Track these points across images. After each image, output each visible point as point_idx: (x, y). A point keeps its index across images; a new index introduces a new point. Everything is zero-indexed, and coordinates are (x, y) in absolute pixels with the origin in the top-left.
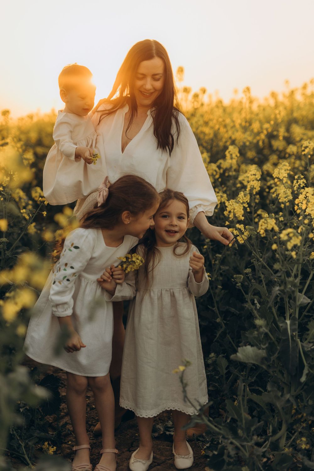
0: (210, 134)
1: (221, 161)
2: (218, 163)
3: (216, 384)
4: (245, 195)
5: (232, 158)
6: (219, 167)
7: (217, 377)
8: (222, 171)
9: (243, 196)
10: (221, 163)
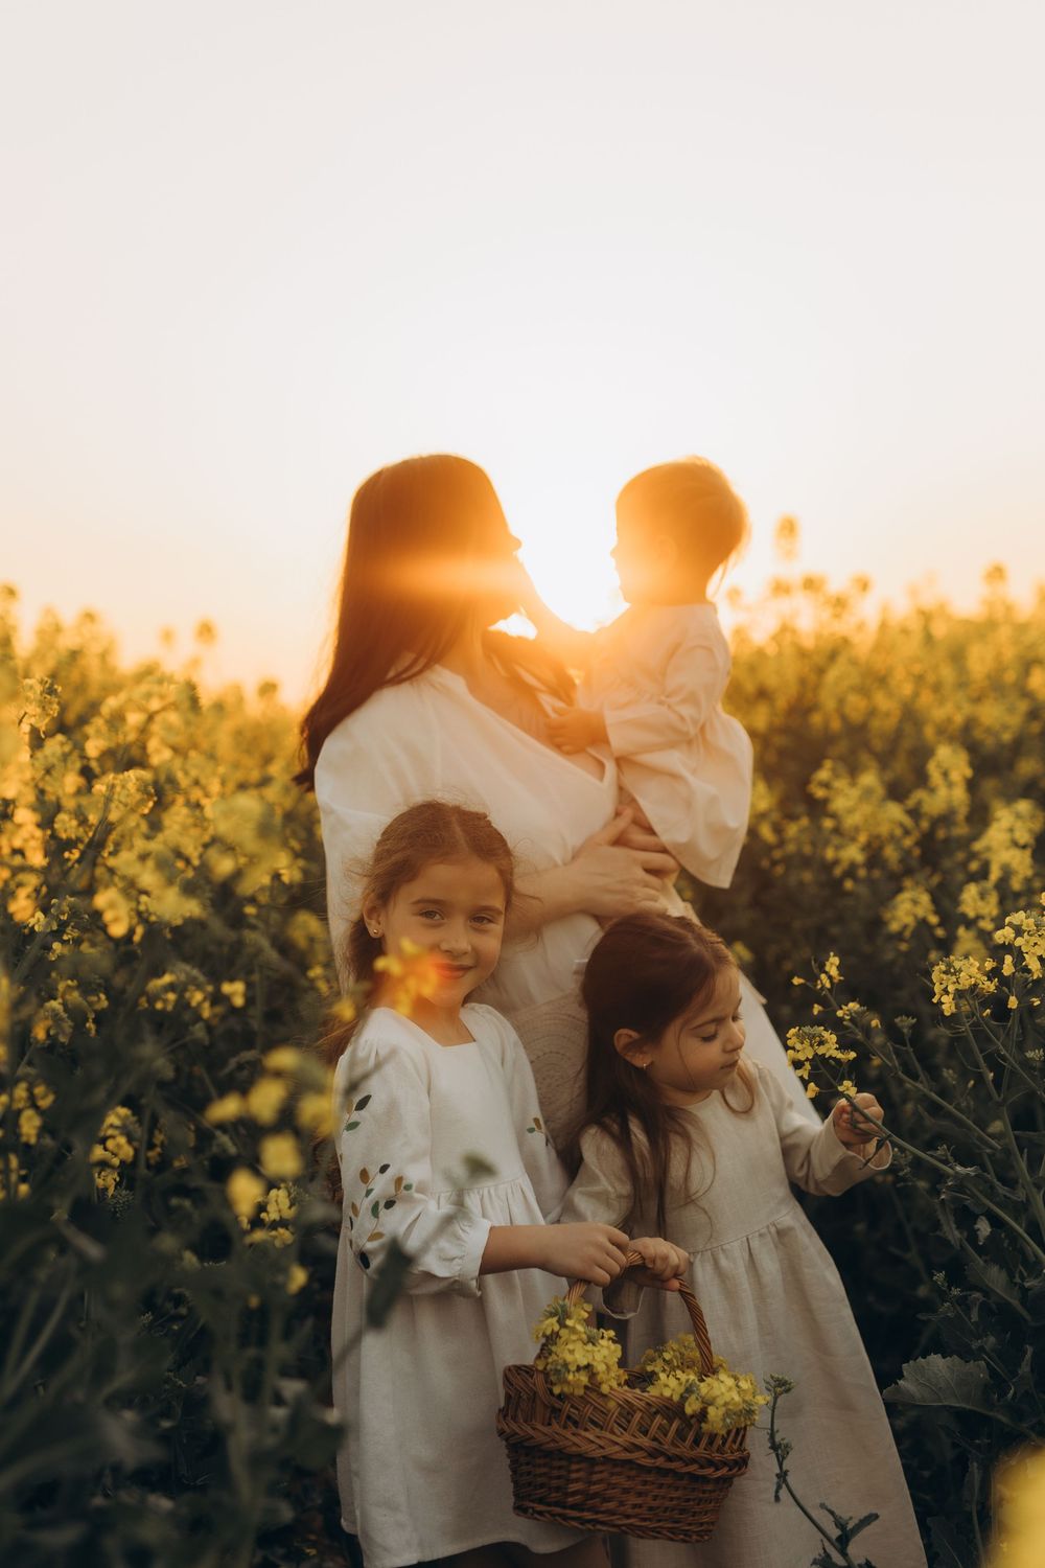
0: (887, 715)
1: (919, 795)
2: (911, 802)
3: (927, 1498)
4: (983, 896)
5: (950, 785)
6: (915, 813)
7: (926, 1474)
8: (925, 824)
9: (977, 897)
10: (919, 803)
